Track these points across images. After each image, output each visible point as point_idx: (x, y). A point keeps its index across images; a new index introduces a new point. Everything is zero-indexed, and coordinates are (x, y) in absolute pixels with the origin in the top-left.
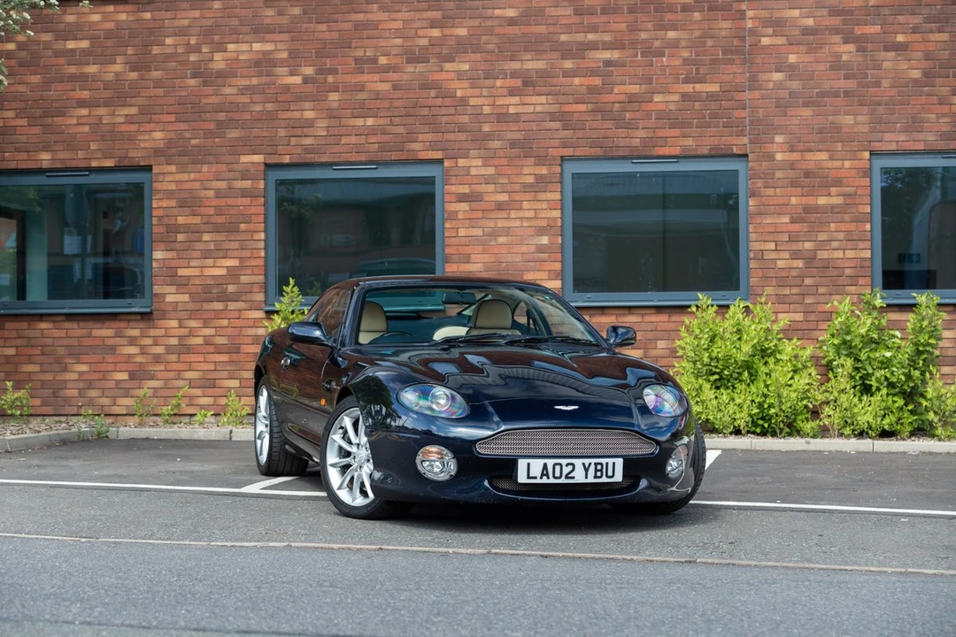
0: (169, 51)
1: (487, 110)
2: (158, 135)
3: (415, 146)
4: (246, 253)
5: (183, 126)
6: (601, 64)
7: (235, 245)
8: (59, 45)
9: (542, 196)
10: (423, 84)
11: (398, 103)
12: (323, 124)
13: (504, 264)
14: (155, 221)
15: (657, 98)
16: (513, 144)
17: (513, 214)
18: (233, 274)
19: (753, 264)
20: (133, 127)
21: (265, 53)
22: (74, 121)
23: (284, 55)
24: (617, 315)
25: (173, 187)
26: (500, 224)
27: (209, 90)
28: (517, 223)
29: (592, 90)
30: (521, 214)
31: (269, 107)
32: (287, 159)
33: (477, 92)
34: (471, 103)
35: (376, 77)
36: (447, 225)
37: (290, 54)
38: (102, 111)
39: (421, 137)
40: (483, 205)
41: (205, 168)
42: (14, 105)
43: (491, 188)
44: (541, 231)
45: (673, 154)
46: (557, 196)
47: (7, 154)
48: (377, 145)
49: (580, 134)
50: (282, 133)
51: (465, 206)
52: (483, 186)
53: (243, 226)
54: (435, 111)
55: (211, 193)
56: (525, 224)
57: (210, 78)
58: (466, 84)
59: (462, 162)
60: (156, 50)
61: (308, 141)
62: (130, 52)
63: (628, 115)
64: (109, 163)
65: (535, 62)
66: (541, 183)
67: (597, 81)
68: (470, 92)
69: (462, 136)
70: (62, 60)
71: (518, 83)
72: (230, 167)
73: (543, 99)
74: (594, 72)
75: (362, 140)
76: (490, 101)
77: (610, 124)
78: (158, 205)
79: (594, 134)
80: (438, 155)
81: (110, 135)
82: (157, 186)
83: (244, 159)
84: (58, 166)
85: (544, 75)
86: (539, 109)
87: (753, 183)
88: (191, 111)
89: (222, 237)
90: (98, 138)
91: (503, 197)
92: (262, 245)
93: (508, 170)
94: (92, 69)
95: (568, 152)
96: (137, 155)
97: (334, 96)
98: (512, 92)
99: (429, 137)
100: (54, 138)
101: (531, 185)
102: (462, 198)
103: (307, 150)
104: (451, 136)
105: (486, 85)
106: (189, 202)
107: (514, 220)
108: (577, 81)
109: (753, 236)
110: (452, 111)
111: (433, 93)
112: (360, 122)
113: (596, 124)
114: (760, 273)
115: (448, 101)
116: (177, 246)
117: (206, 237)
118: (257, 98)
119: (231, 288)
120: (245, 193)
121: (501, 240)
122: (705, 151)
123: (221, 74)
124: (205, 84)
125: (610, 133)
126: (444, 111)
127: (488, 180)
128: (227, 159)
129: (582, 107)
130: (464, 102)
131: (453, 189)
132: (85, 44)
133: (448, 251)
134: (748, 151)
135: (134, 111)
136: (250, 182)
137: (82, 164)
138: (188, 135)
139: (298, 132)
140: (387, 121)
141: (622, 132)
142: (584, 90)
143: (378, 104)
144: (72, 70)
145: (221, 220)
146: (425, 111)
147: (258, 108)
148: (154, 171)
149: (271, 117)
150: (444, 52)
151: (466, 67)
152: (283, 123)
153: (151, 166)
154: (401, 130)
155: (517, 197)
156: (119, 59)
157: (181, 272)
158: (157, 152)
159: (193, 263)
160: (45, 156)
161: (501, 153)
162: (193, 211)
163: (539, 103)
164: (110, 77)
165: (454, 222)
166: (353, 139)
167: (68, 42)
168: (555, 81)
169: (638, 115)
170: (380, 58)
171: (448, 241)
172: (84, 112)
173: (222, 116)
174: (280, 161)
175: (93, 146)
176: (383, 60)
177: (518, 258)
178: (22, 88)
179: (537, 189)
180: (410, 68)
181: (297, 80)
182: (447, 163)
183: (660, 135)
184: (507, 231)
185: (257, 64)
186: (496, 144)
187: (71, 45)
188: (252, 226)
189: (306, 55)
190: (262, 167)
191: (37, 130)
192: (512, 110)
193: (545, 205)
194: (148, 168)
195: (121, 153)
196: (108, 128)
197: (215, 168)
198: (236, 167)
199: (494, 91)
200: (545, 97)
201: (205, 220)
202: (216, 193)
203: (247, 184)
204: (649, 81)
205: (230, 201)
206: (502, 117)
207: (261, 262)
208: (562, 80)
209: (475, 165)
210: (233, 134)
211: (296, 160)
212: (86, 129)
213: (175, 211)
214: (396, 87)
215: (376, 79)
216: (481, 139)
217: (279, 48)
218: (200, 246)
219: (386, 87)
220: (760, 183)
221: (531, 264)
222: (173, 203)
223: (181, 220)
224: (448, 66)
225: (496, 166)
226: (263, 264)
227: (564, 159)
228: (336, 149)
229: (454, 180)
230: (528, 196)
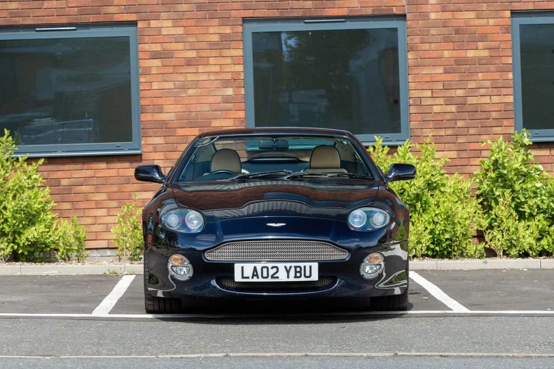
3: (111, 10)
9: (226, 53)
13: (194, 113)
16: (200, 7)
17: (201, 69)
19: (413, 110)
26: (190, 77)
28: (205, 77)
30: (208, 69)
36: (142, 80)
39: (116, 1)
40: (174, 61)
43: (180, 46)
44: (226, 84)
45: (341, 14)
46: (240, 53)
48: (77, 8)
51: (157, 62)
52: (173, 44)
56: (212, 78)
59: (154, 23)
61: (13, 6)
66: (225, 41)
75: (63, 4)
80: (132, 17)
87: (411, 39)
91: (192, 54)
93: (195, 30)
95: (249, 14)
99: (124, 1)
101: (216, 43)
102: (155, 56)
103: (12, 13)
107: (201, 74)
109: (412, 85)
114: (419, 117)
121: (191, 92)
122: (369, 12)
127: (177, 39)
131: (147, 47)
133: (143, 102)
134: (406, 11)
155: (204, 54)
161: (189, 15)
165: (148, 77)
166: (55, 4)
171: (142, 94)
177: (207, 108)
179: (222, 47)
182: (140, 25)
184: (196, 84)
186: (184, 7)
193: (229, 61)
209: (166, 26)
211: (3, 22)
220: (417, 39)
221: (218, 112)
225: (184, 27)
227: (245, 20)
228: (39, 12)
229: (147, 39)
230: (214, 53)
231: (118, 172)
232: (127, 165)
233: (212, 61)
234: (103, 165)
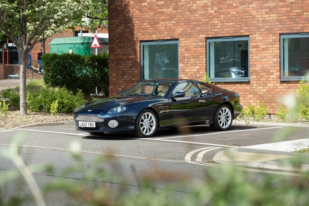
0: (183, 4)
1: (260, 19)
2: (180, 29)
3: (242, 31)
4: (201, 65)
5: (186, 26)
6: (290, 3)
7: (198, 62)
8: (157, 3)
9: (275, 46)
10: (244, 12)
11: (238, 18)
12: (219, 25)
14: (180, 55)
15: (305, 14)
16: (267, 30)
17: (267, 52)
18: (198, 71)
20: (174, 27)
21: (205, 3)
22: (160, 26)
23: (210, 4)
24: (294, 83)
25: (184, 45)
26: (264, 55)
27: (192, 15)
28: (268, 55)
29: (288, 12)
30: (269, 52)
31: (207, 20)
32: (211, 36)
33: (258, 13)
34: (256, 17)
35: (232, 10)
36: (250, 55)
37: (211, 3)
38: (167, 22)
39: (244, 28)
40: (259, 49)
41: (191, 39)
42: (147, 21)
43: (261, 44)
44: (274, 57)
46: (278, 46)
47: (145, 36)
48: (233, 31)
49: (284, 26)
50: (210, 28)
51: (255, 49)
52: (259, 43)
53: (200, 57)
54: (247, 20)
55: (193, 47)
56: (270, 55)
57: (192, 12)
58: (255, 11)
59: (254, 36)
60: (180, 4)
61: (216, 30)
62: (173, 5)
63: (297, 20)
64: (169, 38)
65: (273, 3)
66: (274, 42)
67: (289, 9)
68: (256, 14)
69: (254, 28)
70: (158, 8)
71: (268, 10)
72: (197, 38)
73: (274, 15)
74: (287, 6)
75: (229, 29)
76: (261, 16)
77: (292, 23)
78: (181, 50)
79: (288, 26)
80: (248, 34)
81: (169, 30)
82: (180, 45)
83: (201, 36)
84: (158, 39)
85: (275, 7)
86: (274, 18)
88: (188, 22)
89: (195, 60)
90: (166, 31)
91: (264, 46)
92: (205, 62)
93: (265, 38)
94: (165, 10)
95: (281, 32)
96: (175, 36)
97: (222, 16)
98: (267, 13)
99: (246, 28)
100: (157, 31)
101: (271, 42)
102: (254, 47)
103: (216, 33)
104: (251, 28)
105: (260, 11)
106: (187, 50)
107: (267, 54)
108: (283, 9)
110: (251, 20)
111: (247, 14)
112: (228, 24)
113: (288, 23)
115: (250, 17)
116: (185, 62)
117: (192, 60)
118: (203, 17)
119: (198, 75)
120: (201, 46)
121: (264, 60)
123: (195, 11)
124: (191, 13)
125: (292, 25)
126: (249, 20)
127: (261, 41)
128: (197, 36)
129: (285, 17)
130: (254, 17)
131: (252, 44)
132: (163, 2)
133: (251, 63)
135: (174, 22)
136: (202, 43)
137: (163, 38)
138: (187, 29)
139: (213, 27)
140: (235, 23)
141: (295, 25)
142: (285, 12)
143: (233, 18)
144: (160, 10)
145: (195, 54)
146: (244, 20)
147: (204, 20)
148: (179, 40)
149: (207, 23)
150: (249, 1)
151: (255, 6)
152: (210, 25)
153: (179, 39)
154: (238, 26)
155: (268, 46)
156: (171, 7)
157: (186, 70)
158: (180, 35)
159: (189, 68)
160: (154, 36)
161: (264, 33)
162: (188, 52)
163: (274, 16)
164: (169, 12)
165: (252, 54)
166: (227, 29)
167: (159, 2)
168: (278, 9)
169: (299, 19)
170: (233, 4)
171: (251, 60)
172: (163, 23)
173: (195, 23)
174: (209, 37)
175: (165, 33)
176: (234, 5)
177: (268, 66)
178: (149, 16)
179: (273, 44)
180: (241, 7)
181: (213, 11)
182: (250, 36)
183: (305, 25)
185: (203, 7)
186: (262, 30)
187: (160, 3)
188: (202, 56)
189: (215, 4)
190: (205, 39)
191: (152, 28)
192: (267, 19)
193: (275, 49)
194: (178, 39)
195: (171, 35)
196: (168, 27)
197: (194, 39)
198: (199, 38)
199: (262, 13)
200: (275, 15)
201: (191, 54)
202: (194, 47)
203: (201, 44)
204: (302, 8)
205: (197, 49)
206: (264, 21)
207: (205, 67)
208: (280, 9)
209: (257, 36)
210: (198, 28)
211: (213, 36)
212: (163, 28)
213: (184, 52)
214: (237, 13)
215: (232, 11)
216: (259, 28)
217: (209, 2)
218: (190, 62)
219: (235, 13)
221: (272, 67)
222: (184, 50)
223: (186, 55)
224: (250, 6)
225: (263, 37)
226: (205, 68)
227: (281, 34)
228: (223, 32)
229: (252, 41)
230: (271, 46)
231: (243, 88)
232: (246, 85)
233: (270, 49)
234: (239, 85)
